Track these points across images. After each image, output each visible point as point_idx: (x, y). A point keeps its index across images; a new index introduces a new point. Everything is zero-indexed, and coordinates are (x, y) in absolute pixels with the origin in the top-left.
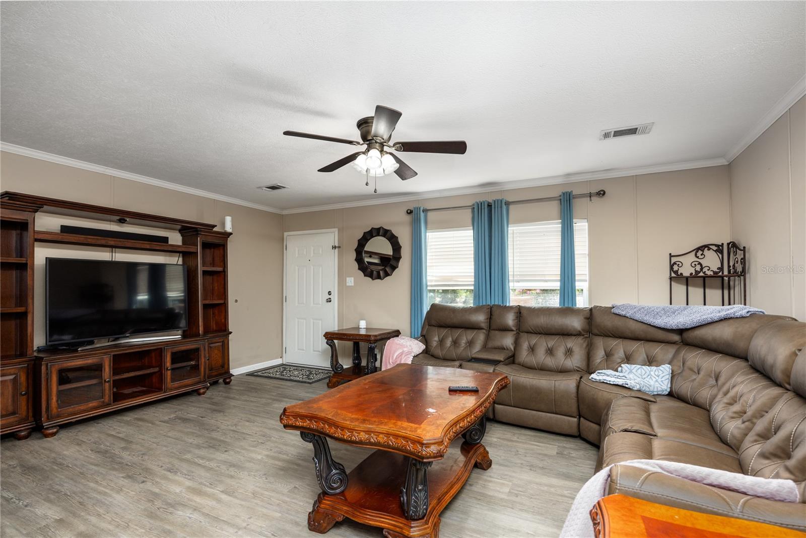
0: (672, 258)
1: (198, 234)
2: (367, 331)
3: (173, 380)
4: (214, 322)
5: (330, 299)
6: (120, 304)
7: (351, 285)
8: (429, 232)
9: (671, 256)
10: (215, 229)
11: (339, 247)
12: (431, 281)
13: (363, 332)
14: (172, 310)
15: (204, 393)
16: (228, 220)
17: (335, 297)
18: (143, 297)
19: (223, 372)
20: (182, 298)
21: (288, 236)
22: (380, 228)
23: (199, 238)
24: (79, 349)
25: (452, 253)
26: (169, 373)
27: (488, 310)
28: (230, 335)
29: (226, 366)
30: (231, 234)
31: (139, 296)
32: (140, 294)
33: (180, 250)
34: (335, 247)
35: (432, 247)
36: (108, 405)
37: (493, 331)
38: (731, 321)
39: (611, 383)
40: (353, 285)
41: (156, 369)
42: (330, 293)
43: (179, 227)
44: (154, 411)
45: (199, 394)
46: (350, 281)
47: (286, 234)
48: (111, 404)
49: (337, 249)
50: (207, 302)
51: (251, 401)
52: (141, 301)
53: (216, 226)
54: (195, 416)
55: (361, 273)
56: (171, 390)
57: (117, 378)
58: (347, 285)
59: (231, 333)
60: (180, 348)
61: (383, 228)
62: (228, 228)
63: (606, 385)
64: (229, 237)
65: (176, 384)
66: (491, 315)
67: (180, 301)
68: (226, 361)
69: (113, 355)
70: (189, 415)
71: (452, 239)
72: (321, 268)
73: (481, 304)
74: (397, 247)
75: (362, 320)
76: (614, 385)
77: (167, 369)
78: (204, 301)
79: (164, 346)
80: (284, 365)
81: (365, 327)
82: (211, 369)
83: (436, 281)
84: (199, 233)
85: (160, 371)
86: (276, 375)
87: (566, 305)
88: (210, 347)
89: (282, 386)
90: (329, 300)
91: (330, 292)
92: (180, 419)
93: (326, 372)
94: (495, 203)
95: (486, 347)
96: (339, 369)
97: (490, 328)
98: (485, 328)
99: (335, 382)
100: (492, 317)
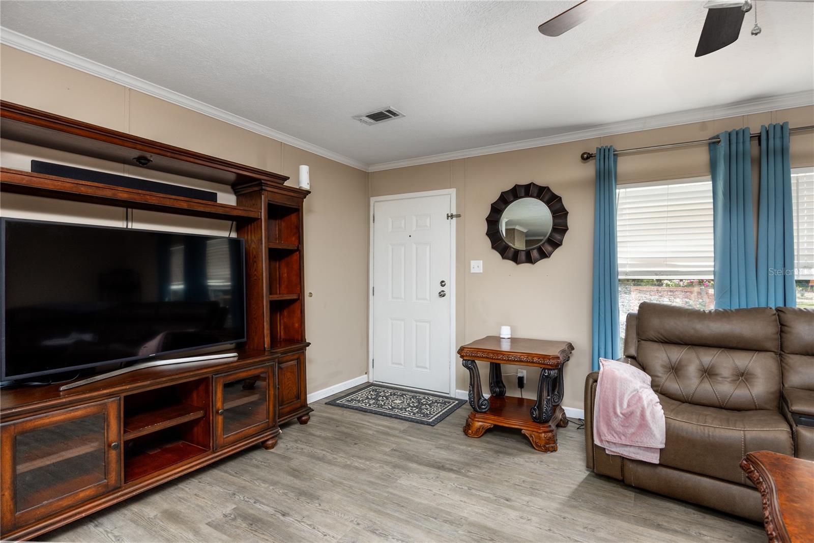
1: (262, 189)
3: (226, 429)
4: (282, 327)
5: (443, 291)
6: (149, 294)
7: (478, 272)
8: (619, 189)
10: (286, 184)
11: (458, 216)
12: (624, 265)
13: (506, 345)
14: (216, 304)
15: (273, 446)
16: (304, 170)
17: (451, 289)
18: (177, 286)
19: (299, 405)
20: (229, 288)
21: (376, 202)
22: (531, 184)
23: (263, 196)
24: (62, 389)
25: (665, 221)
26: (220, 419)
27: (774, 317)
28: (307, 348)
29: (302, 398)
30: (308, 192)
31: (173, 285)
32: (174, 283)
33: (235, 213)
34: (452, 216)
35: (625, 212)
36: (116, 489)
37: (792, 356)
40: (482, 271)
41: (199, 414)
42: (443, 284)
43: (232, 177)
44: (196, 491)
45: (267, 448)
46: (477, 266)
47: (373, 200)
48: (120, 487)
49: (454, 219)
50: (276, 297)
51: (357, 468)
52: (176, 292)
53: (289, 178)
54: (271, 511)
55: (497, 255)
56: (223, 447)
57: (132, 436)
58: (472, 271)
59: (309, 344)
60: (238, 375)
61: (534, 184)
62: (305, 184)
64: (305, 198)
65: (231, 436)
66: (782, 325)
67: (225, 292)
68: (302, 388)
69: (125, 397)
70: (257, 505)
71: (666, 198)
72: (428, 248)
74: (560, 213)
75: (506, 325)
77: (217, 412)
78: (271, 296)
79: (212, 374)
80: (372, 385)
81: (509, 337)
82: (281, 403)
83: (632, 265)
84: (263, 187)
85: (206, 416)
86: (370, 405)
88: (280, 368)
89: (391, 432)
90: (442, 295)
91: (443, 282)
92: (245, 517)
93: (441, 399)
94: (767, 132)
95: (786, 386)
96: (483, 407)
97: (782, 350)
98: (773, 350)
99: (479, 429)
100: (786, 329)
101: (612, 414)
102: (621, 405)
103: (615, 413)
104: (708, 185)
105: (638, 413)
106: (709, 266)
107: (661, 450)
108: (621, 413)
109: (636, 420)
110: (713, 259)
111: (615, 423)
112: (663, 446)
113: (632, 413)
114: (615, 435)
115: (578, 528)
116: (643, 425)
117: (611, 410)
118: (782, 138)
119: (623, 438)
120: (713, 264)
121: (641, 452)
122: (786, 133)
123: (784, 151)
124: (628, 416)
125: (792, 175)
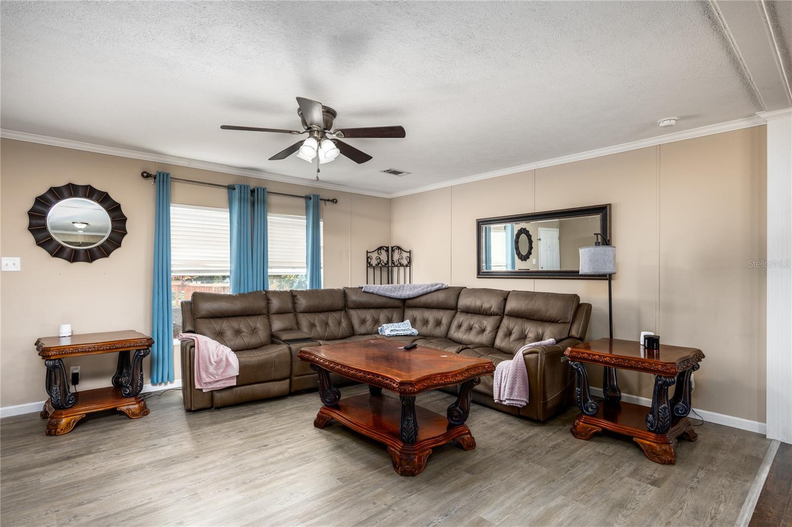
0: (368, 254)
2: (72, 340)
7: (15, 270)
9: (367, 252)
13: (65, 342)
22: (88, 186)
27: (265, 296)
37: (272, 316)
38: (441, 291)
39: (402, 334)
40: (19, 269)
46: (12, 264)
55: (42, 252)
61: (91, 187)
63: (400, 337)
73: (255, 290)
74: (118, 218)
75: (65, 324)
76: (404, 335)
81: (70, 334)
87: (314, 288)
94: (257, 189)
95: (273, 331)
96: (70, 402)
97: (269, 313)
98: (265, 313)
99: (70, 423)
100: (270, 301)
101: (208, 364)
102: (213, 357)
103: (211, 363)
104: (227, 215)
105: (224, 359)
106: (227, 267)
107: (237, 376)
108: (214, 362)
109: (224, 364)
110: (229, 262)
111: (211, 369)
112: (238, 374)
113: (221, 360)
114: (211, 377)
115: (211, 434)
116: (228, 364)
117: (208, 362)
118: (264, 196)
119: (217, 377)
120: (229, 265)
121: (227, 381)
122: (265, 192)
123: (264, 202)
124: (218, 363)
125: (268, 217)
